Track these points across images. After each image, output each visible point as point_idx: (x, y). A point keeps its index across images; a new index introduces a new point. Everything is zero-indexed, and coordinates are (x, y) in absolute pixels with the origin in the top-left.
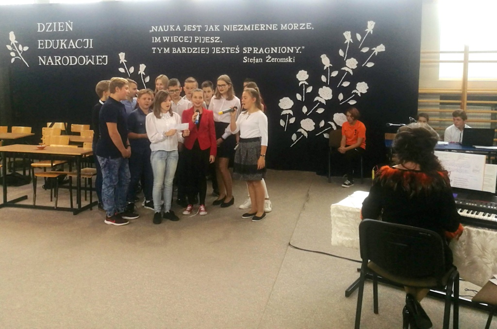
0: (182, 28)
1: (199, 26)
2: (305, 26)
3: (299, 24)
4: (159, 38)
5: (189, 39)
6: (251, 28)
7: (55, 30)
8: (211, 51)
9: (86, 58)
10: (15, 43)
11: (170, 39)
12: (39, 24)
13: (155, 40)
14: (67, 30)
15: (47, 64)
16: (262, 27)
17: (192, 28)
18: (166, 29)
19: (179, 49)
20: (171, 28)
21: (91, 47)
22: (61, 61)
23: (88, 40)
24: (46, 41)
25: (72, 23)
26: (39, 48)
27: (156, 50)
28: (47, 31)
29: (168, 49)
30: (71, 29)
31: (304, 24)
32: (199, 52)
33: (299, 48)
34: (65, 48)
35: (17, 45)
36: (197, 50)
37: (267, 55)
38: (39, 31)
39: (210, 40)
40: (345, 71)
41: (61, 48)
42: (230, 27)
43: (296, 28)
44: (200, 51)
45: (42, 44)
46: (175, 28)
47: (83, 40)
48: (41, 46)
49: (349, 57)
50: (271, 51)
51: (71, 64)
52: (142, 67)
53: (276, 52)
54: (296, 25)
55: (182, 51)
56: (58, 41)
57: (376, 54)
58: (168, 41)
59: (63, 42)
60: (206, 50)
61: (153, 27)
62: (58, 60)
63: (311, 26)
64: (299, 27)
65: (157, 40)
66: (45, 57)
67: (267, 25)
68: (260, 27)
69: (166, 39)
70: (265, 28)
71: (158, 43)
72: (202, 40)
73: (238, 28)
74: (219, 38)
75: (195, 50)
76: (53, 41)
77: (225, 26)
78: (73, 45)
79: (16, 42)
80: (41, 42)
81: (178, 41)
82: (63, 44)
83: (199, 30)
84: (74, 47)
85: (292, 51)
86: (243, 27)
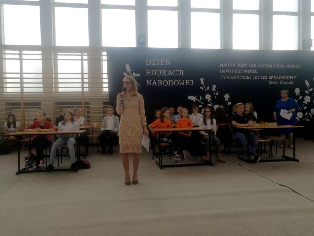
0: (237, 65)
1: (246, 64)
2: (298, 66)
3: (295, 65)
4: (224, 70)
5: (241, 71)
6: (272, 66)
7: (158, 64)
8: (252, 78)
9: (179, 81)
10: (130, 71)
11: (230, 71)
12: (147, 60)
13: (221, 72)
14: (167, 64)
15: (153, 85)
16: (277, 66)
17: (242, 65)
18: (228, 66)
19: (235, 76)
20: (231, 65)
21: (183, 75)
22: (162, 83)
23: (180, 71)
24: (152, 71)
25: (170, 60)
26: (147, 75)
27: (223, 77)
28: (153, 64)
29: (229, 76)
30: (170, 64)
31: (297, 65)
32: (246, 78)
33: (296, 77)
34: (166, 75)
35: (132, 73)
36: (245, 77)
37: (280, 80)
38: (147, 64)
39: (252, 72)
42: (262, 65)
43: (294, 67)
44: (247, 78)
45: (149, 72)
46: (232, 65)
47: (177, 71)
48: (148, 74)
50: (282, 78)
51: (170, 85)
52: (214, 87)
53: (285, 78)
55: (236, 77)
56: (160, 71)
59: (164, 71)
60: (250, 77)
61: (221, 64)
62: (160, 83)
63: (300, 66)
64: (296, 66)
65: (223, 71)
66: (151, 81)
67: (280, 65)
68: (276, 66)
69: (228, 71)
70: (279, 66)
71: (223, 73)
72: (248, 72)
73: (266, 66)
74: (256, 71)
75: (244, 77)
76: (157, 71)
77: (259, 65)
78: (171, 73)
81: (235, 72)
83: (246, 67)
84: (171, 75)
85: (292, 78)
86: (268, 66)
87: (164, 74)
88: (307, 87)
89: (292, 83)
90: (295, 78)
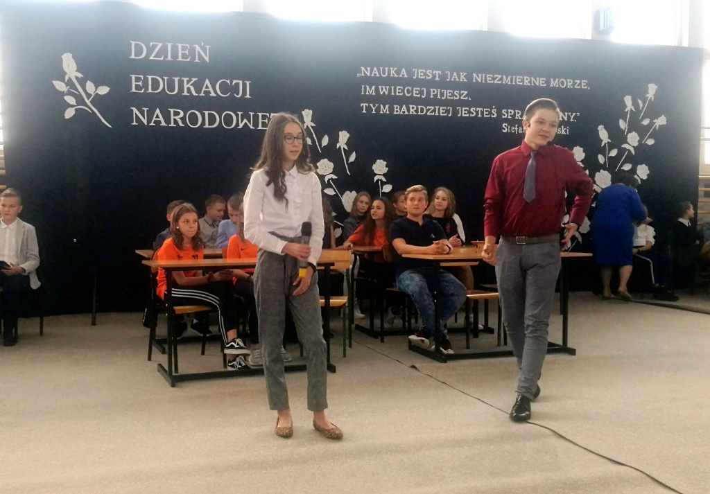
0: (410, 74)
1: (437, 72)
2: (580, 84)
3: (574, 82)
4: (373, 87)
5: (421, 93)
6: (511, 81)
7: (169, 58)
8: (455, 112)
9: (237, 116)
10: (76, 78)
11: (390, 90)
12: (133, 43)
13: (365, 92)
14: (197, 61)
15: (152, 124)
16: (525, 81)
17: (425, 74)
18: (384, 74)
19: (404, 107)
20: (392, 72)
21: (248, 96)
22: (183, 119)
23: (241, 82)
24: (150, 78)
25: (208, 47)
26: (134, 90)
27: (369, 109)
28: (151, 58)
29: (387, 106)
30: (207, 59)
31: (578, 82)
32: (437, 114)
33: (574, 114)
34: (194, 93)
35: (82, 82)
36: (434, 110)
38: (133, 56)
39: (453, 95)
40: (625, 149)
41: (185, 93)
42: (482, 77)
43: (570, 85)
44: (439, 112)
45: (140, 83)
46: (398, 72)
47: (231, 82)
48: (137, 87)
49: (630, 131)
51: (207, 126)
52: (344, 137)
54: (570, 82)
55: (409, 111)
56: (176, 79)
57: (657, 128)
58: (386, 93)
59: (188, 82)
60: (448, 111)
61: (363, 69)
62: (178, 118)
63: (587, 84)
64: (574, 84)
65: (370, 91)
66: (145, 109)
67: (533, 79)
68: (523, 81)
69: (384, 90)
70: (530, 82)
71: (370, 95)
72: (442, 95)
73: (494, 79)
74: (466, 92)
75: (430, 111)
76: (166, 78)
77: (475, 75)
78: (210, 89)
79: (80, 75)
80: (137, 80)
81: (404, 94)
82: (189, 87)
83: (437, 79)
84: (213, 94)
86: (501, 79)
87: (189, 89)
88: (603, 145)
89: (563, 132)
90: (572, 117)
